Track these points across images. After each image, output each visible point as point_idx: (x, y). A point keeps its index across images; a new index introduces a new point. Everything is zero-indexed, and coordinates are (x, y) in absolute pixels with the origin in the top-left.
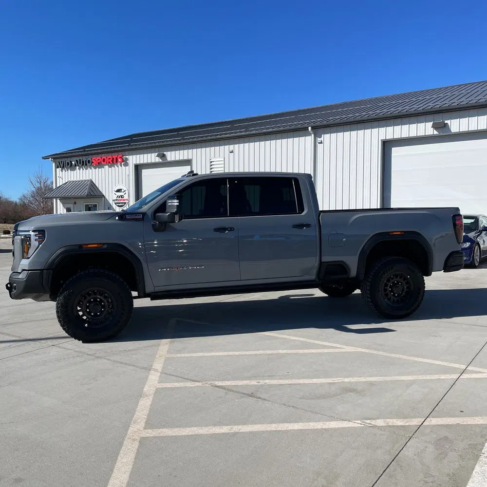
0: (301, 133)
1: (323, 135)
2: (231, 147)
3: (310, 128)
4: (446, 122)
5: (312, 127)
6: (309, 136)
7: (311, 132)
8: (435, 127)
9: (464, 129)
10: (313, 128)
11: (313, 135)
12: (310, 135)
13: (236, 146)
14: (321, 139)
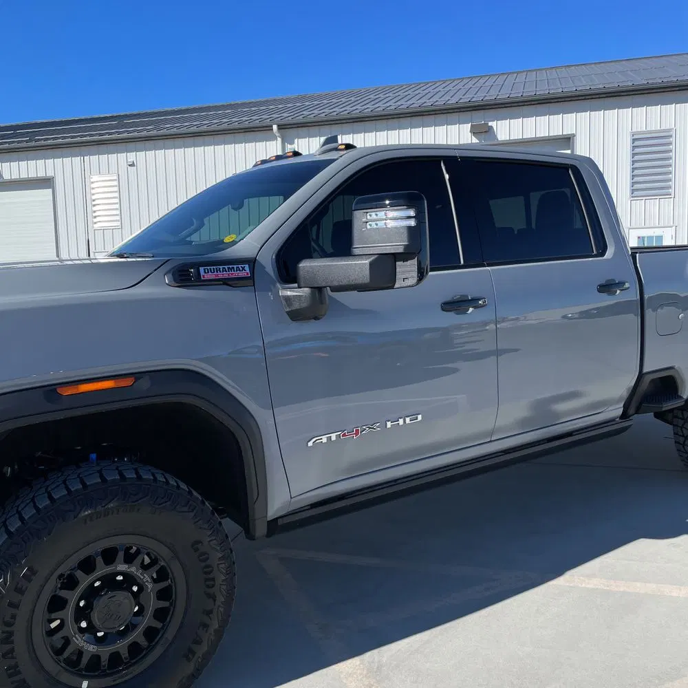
0: (259, 134)
1: (296, 140)
2: (132, 156)
3: (275, 127)
4: (490, 124)
5: (278, 126)
6: (273, 140)
7: (277, 135)
8: (475, 131)
9: (516, 135)
10: (280, 127)
11: (279, 139)
12: (274, 138)
13: (141, 154)
14: (293, 146)
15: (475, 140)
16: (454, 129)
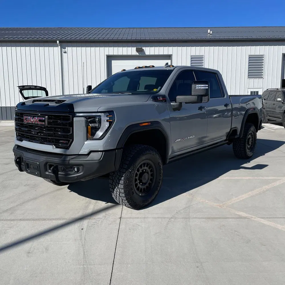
1: (66, 48)
3: (58, 42)
4: (143, 48)
5: (59, 41)
7: (59, 45)
8: (138, 50)
9: (152, 53)
10: (60, 42)
11: (59, 47)
12: (57, 46)
14: (65, 50)
15: (137, 54)
16: (130, 49)
